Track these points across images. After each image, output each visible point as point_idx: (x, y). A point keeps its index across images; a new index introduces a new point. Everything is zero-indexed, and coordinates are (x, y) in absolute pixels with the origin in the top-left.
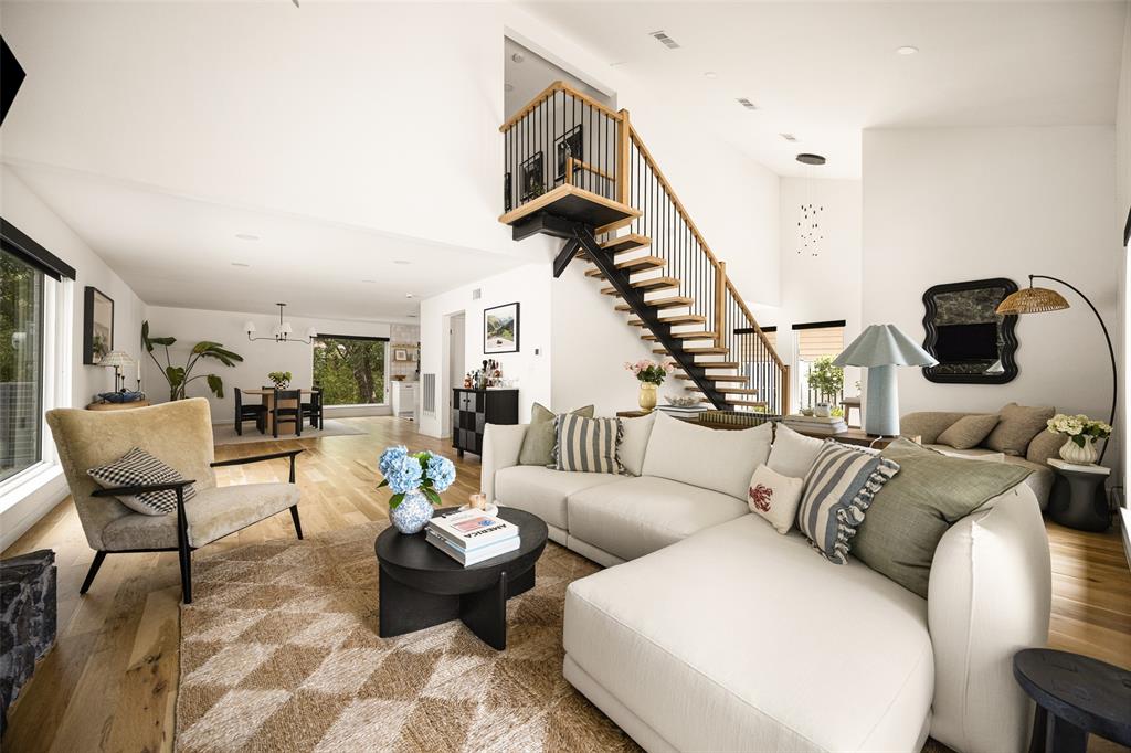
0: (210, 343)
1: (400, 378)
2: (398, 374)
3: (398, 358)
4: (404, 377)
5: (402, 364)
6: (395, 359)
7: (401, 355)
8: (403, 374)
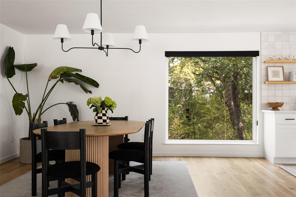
0: (67, 68)
1: (275, 107)
2: (273, 101)
3: (271, 78)
4: (281, 105)
5: (279, 86)
6: (267, 80)
7: (276, 74)
8: (279, 101)
